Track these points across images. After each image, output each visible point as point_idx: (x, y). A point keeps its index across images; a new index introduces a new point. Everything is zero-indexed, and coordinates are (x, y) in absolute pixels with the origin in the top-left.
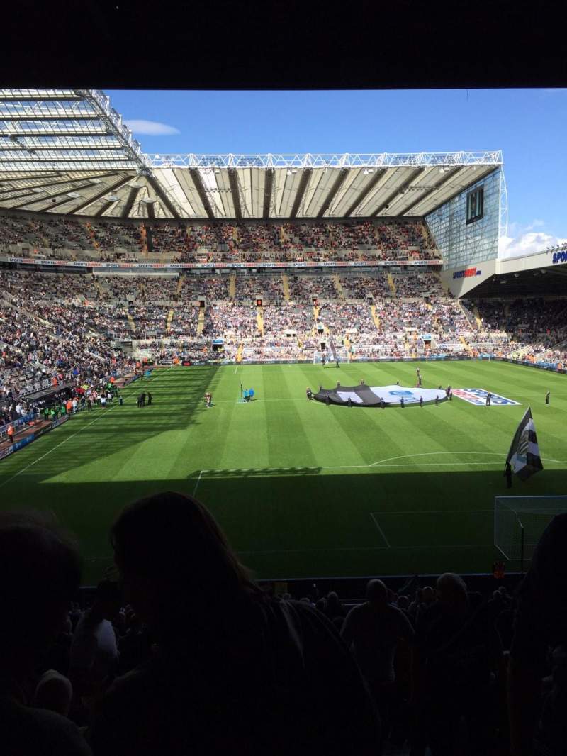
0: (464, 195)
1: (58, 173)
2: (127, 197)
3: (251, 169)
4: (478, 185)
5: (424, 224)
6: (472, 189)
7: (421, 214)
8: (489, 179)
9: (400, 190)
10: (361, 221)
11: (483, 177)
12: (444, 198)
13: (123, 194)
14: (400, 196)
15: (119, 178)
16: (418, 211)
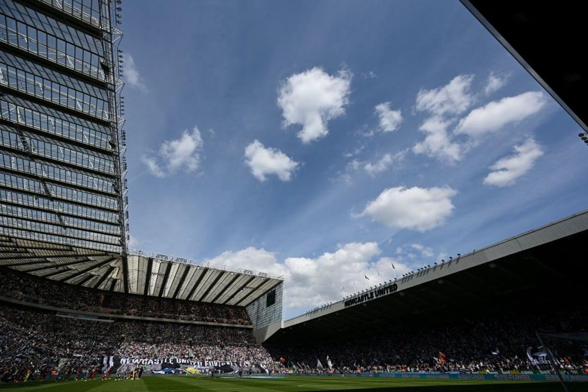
0: (266, 295)
1: (71, 248)
2: (105, 273)
3: (180, 264)
4: (273, 290)
5: (245, 310)
6: (270, 292)
7: (244, 305)
8: (277, 287)
9: (241, 288)
10: (219, 305)
11: (275, 286)
12: (256, 297)
13: (102, 271)
14: (242, 291)
15: (106, 258)
16: (243, 304)
